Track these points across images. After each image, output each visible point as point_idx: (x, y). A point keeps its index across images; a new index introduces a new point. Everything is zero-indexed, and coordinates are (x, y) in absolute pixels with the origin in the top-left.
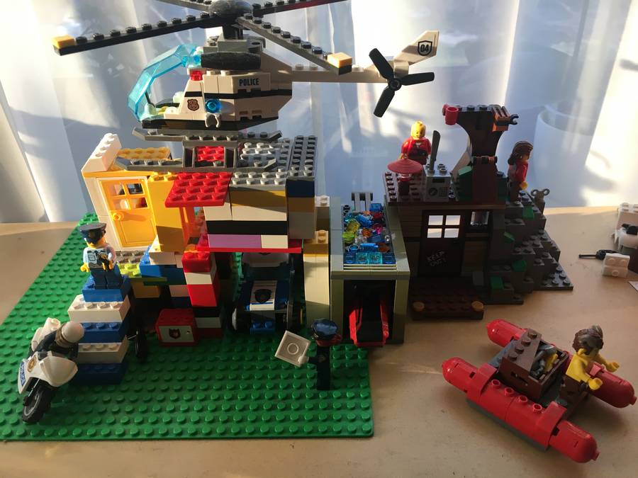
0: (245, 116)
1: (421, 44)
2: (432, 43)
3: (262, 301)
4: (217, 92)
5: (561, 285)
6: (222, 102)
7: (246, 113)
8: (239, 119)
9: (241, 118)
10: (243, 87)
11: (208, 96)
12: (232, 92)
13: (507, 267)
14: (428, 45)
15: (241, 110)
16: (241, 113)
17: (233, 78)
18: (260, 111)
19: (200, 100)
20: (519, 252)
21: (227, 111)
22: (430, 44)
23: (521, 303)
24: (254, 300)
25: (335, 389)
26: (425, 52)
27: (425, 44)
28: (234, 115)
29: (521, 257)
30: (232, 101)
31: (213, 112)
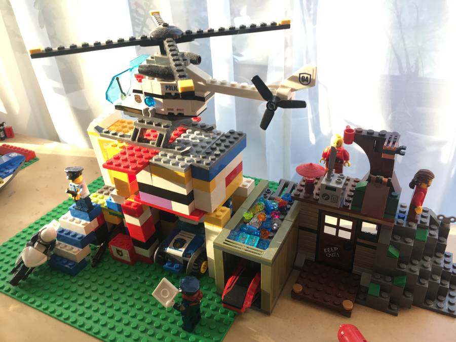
0: (171, 112)
1: (301, 76)
2: (311, 75)
3: (176, 247)
4: (152, 93)
5: (445, 310)
6: (156, 100)
7: (172, 110)
8: (167, 114)
9: (169, 113)
10: (168, 91)
11: (146, 94)
12: (161, 94)
13: (389, 279)
14: (307, 77)
15: (169, 108)
16: (168, 109)
17: (161, 84)
18: (183, 110)
19: (142, 96)
20: (403, 269)
21: (159, 107)
22: (309, 76)
23: (396, 315)
24: (172, 245)
25: (195, 333)
26: (305, 83)
27: (306, 76)
28: (163, 110)
29: (404, 274)
30: (161, 100)
31: (149, 106)
